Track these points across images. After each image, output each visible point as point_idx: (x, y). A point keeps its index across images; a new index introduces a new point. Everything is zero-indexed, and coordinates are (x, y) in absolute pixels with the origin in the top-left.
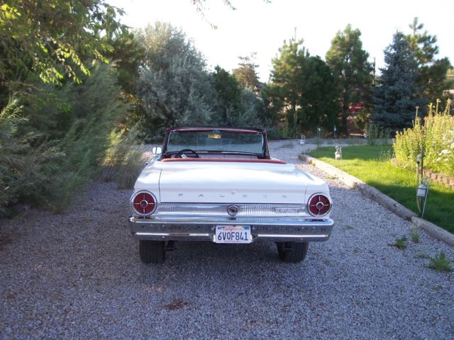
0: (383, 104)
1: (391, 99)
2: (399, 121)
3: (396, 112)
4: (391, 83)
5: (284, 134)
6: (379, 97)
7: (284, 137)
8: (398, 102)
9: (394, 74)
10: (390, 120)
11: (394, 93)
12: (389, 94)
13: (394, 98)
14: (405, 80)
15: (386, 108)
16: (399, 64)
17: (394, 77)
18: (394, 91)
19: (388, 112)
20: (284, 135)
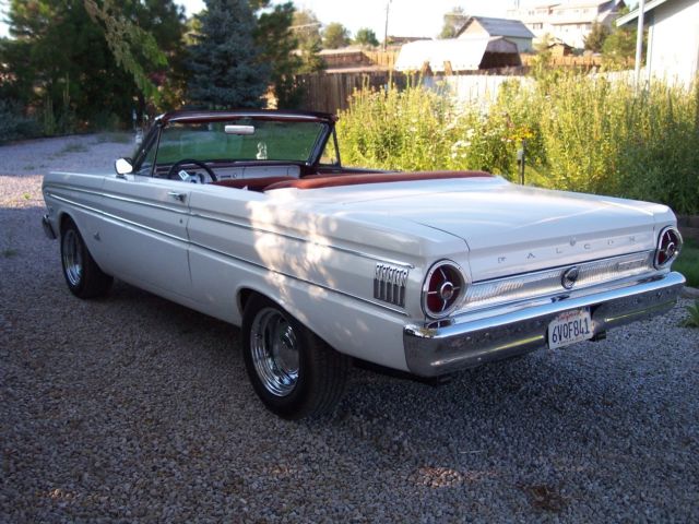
0: (208, 73)
1: (221, 65)
2: (235, 100)
3: (230, 86)
4: (219, 39)
5: (49, 127)
6: (201, 62)
7: (48, 133)
8: (232, 70)
9: (224, 24)
10: (222, 99)
11: (225, 55)
12: (217, 57)
13: (225, 63)
14: (241, 35)
15: (213, 79)
16: (229, 8)
17: (224, 29)
18: (226, 52)
19: (217, 85)
20: (49, 129)
